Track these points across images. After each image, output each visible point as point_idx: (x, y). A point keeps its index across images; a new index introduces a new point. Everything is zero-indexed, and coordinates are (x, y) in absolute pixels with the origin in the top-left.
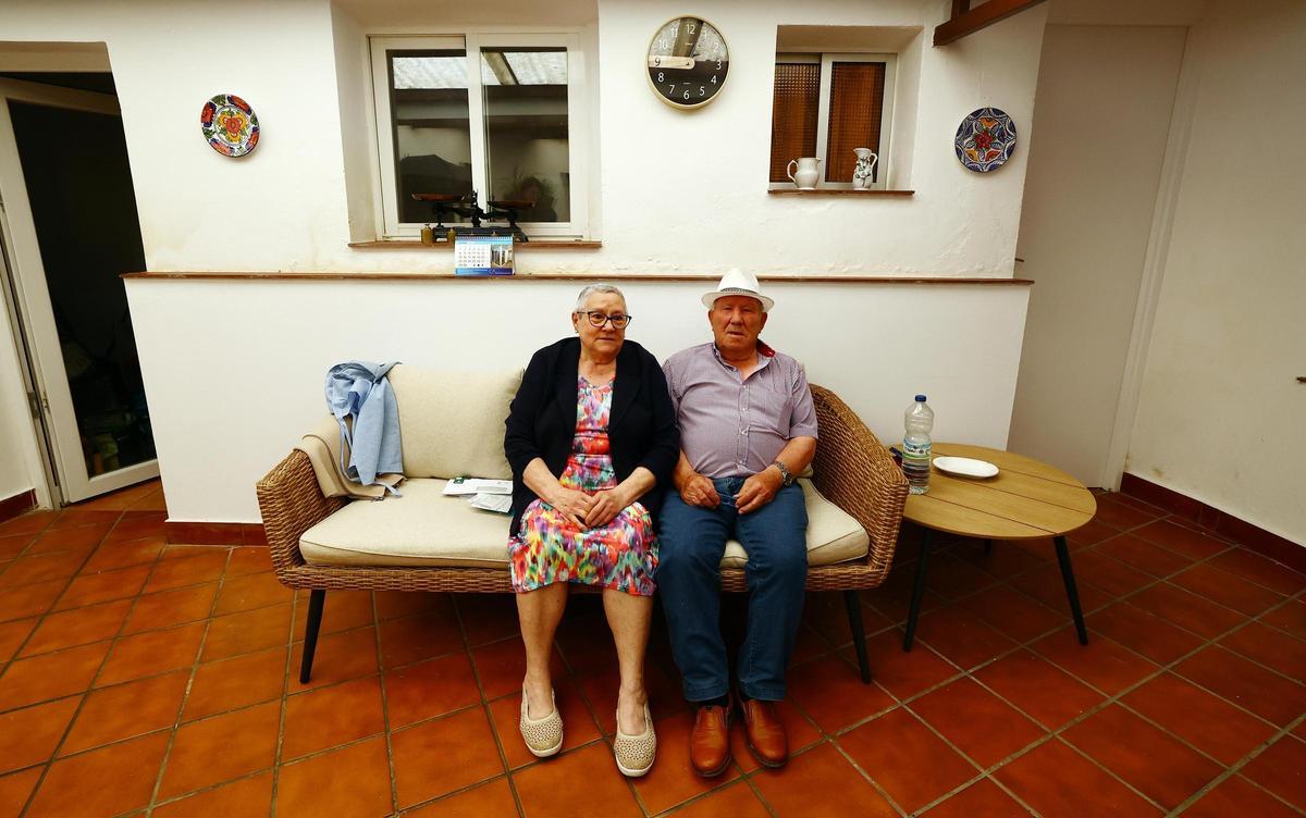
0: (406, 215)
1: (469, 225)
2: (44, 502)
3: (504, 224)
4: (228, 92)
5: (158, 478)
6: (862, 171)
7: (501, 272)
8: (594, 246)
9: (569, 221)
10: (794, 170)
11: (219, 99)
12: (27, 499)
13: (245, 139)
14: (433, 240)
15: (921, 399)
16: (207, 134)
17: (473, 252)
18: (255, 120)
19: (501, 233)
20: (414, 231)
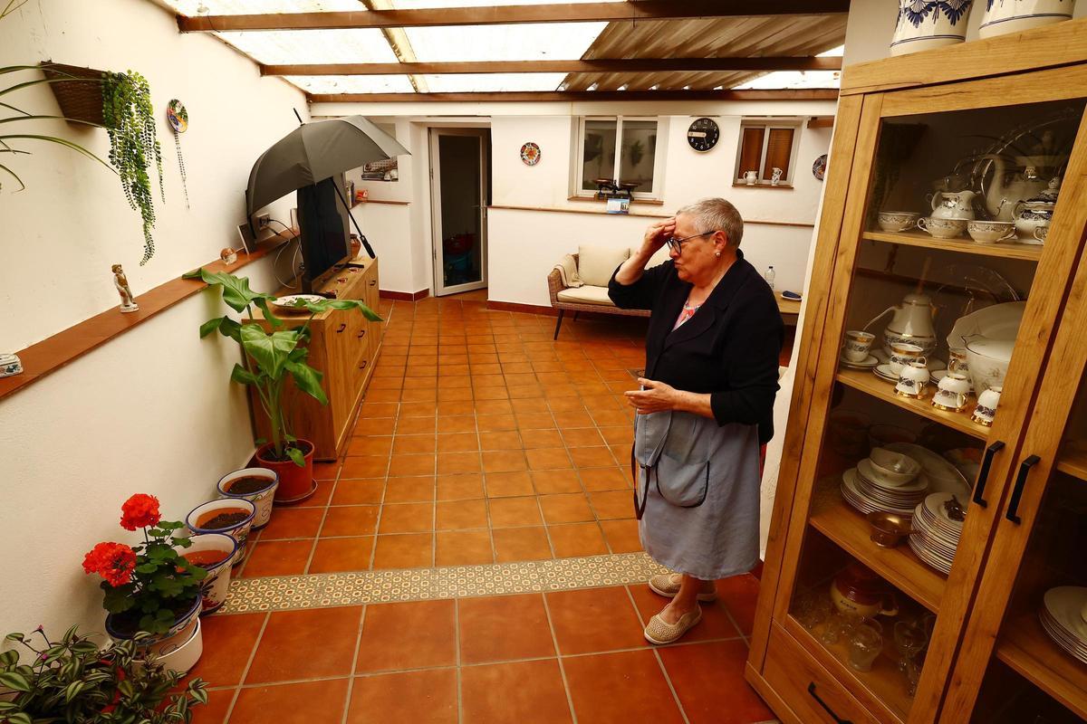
0: (586, 186)
1: (611, 192)
2: (431, 294)
3: (625, 192)
4: (532, 142)
5: (487, 288)
6: (776, 177)
7: (624, 213)
8: (660, 204)
9: (651, 191)
10: (746, 175)
11: (528, 144)
12: (426, 292)
13: (535, 159)
14: (601, 198)
15: (771, 268)
16: (522, 156)
17: (614, 205)
18: (539, 152)
19: (625, 197)
20: (591, 193)
